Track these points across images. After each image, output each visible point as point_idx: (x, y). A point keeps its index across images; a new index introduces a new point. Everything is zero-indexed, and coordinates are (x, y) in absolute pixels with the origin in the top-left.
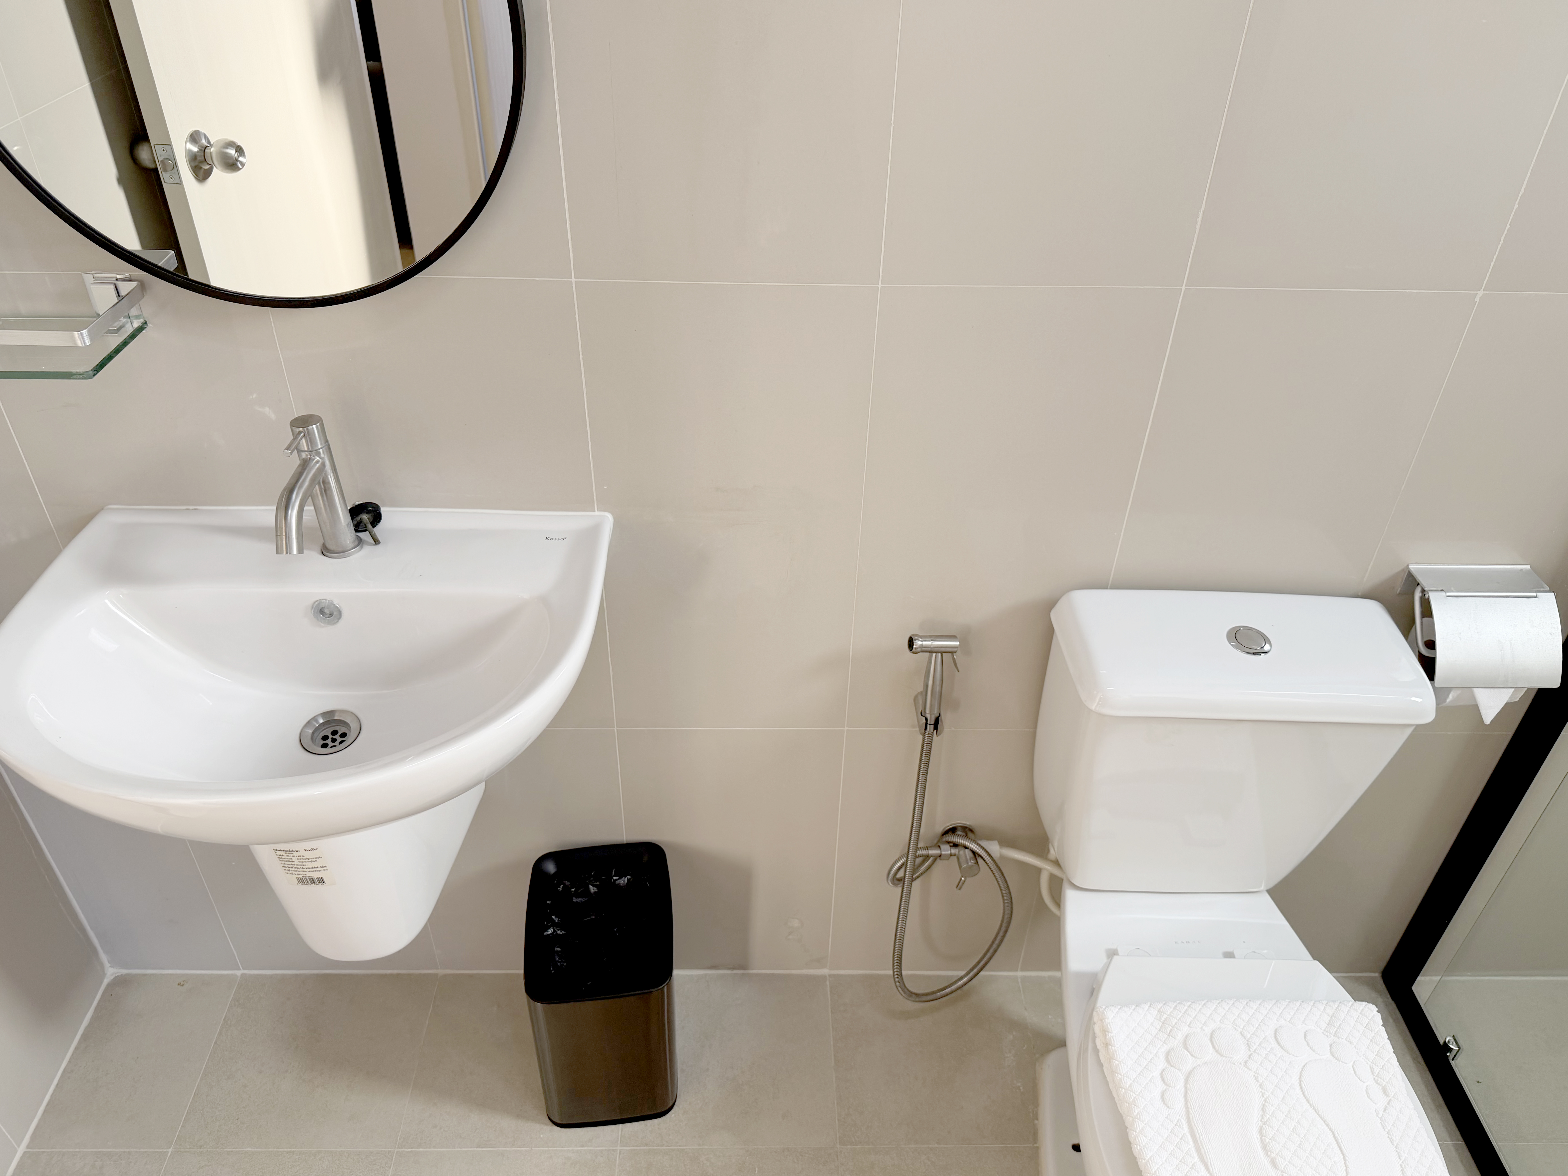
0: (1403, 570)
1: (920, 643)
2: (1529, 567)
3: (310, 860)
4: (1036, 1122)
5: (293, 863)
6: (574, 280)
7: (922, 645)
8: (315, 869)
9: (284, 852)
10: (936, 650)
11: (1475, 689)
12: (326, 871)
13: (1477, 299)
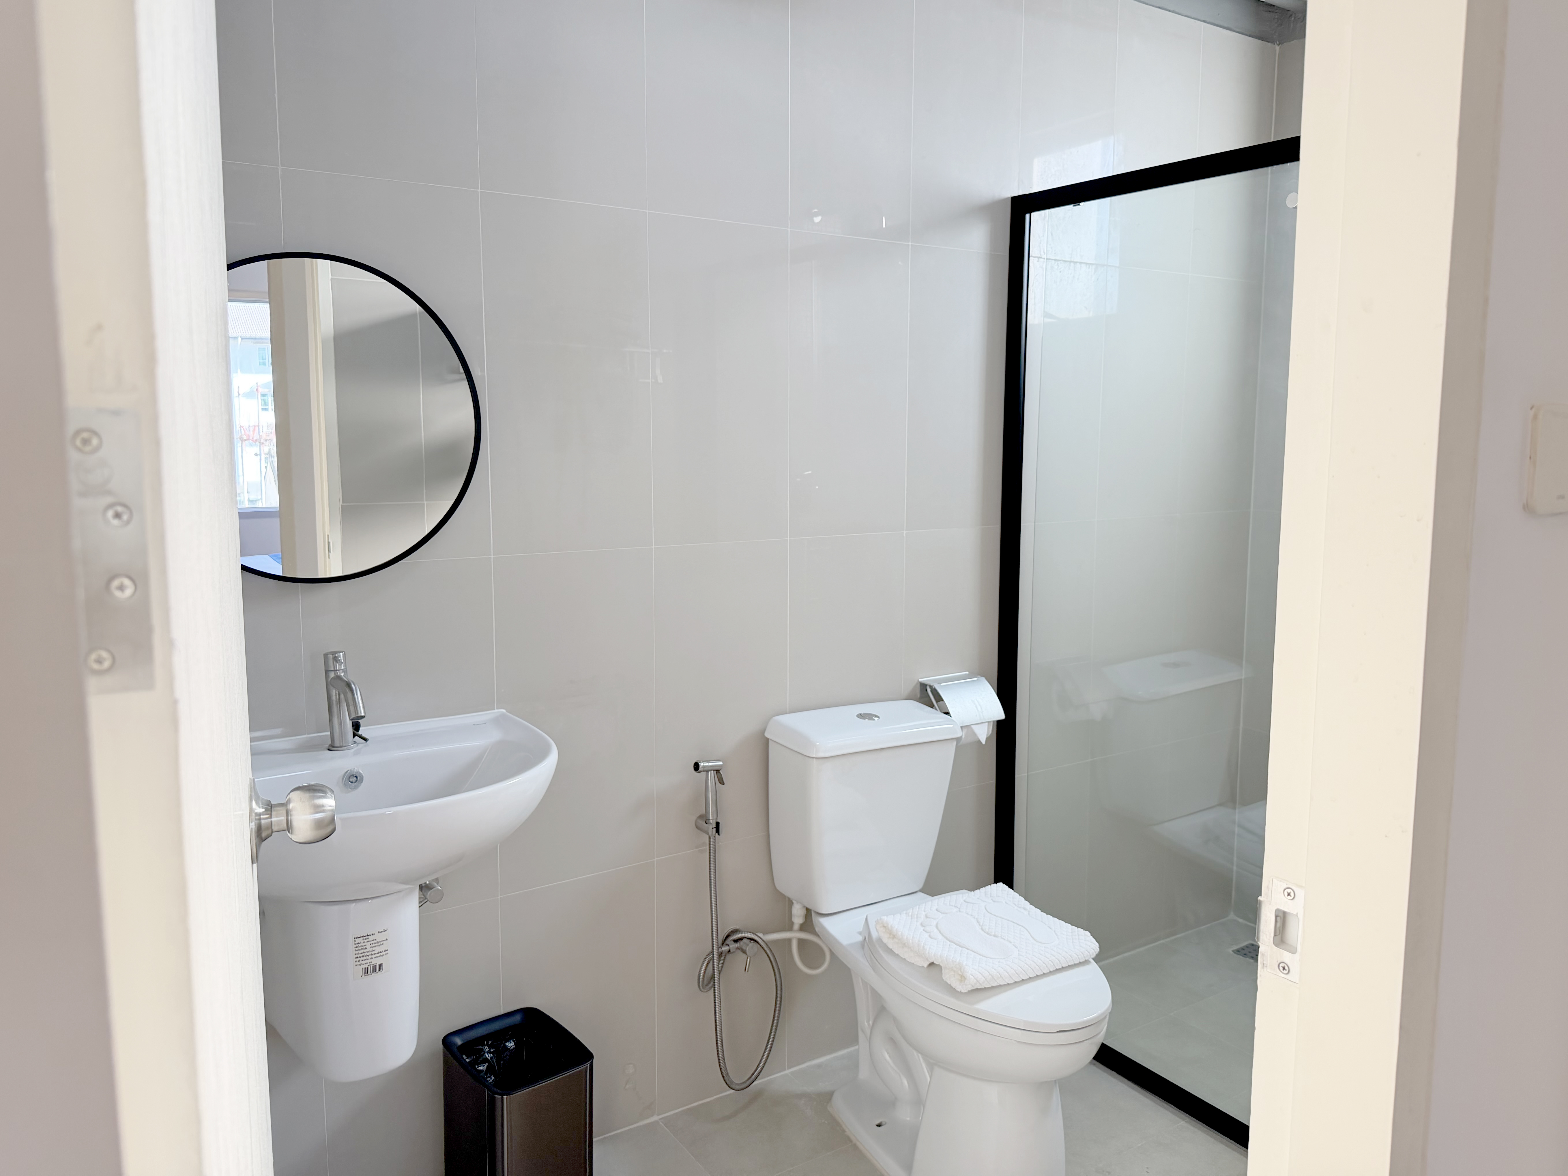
0: (917, 684)
1: (702, 764)
2: (967, 673)
3: (379, 944)
4: (846, 1133)
5: (365, 951)
6: (492, 556)
7: (704, 765)
8: (379, 955)
9: (362, 938)
10: (710, 768)
11: (972, 726)
12: (387, 955)
13: (905, 535)
